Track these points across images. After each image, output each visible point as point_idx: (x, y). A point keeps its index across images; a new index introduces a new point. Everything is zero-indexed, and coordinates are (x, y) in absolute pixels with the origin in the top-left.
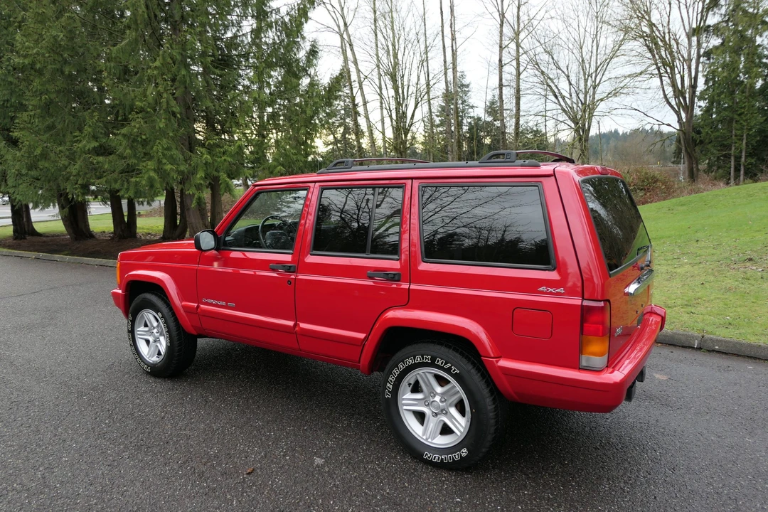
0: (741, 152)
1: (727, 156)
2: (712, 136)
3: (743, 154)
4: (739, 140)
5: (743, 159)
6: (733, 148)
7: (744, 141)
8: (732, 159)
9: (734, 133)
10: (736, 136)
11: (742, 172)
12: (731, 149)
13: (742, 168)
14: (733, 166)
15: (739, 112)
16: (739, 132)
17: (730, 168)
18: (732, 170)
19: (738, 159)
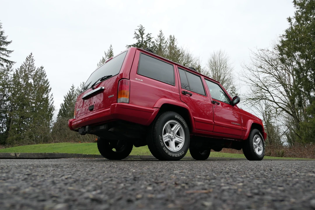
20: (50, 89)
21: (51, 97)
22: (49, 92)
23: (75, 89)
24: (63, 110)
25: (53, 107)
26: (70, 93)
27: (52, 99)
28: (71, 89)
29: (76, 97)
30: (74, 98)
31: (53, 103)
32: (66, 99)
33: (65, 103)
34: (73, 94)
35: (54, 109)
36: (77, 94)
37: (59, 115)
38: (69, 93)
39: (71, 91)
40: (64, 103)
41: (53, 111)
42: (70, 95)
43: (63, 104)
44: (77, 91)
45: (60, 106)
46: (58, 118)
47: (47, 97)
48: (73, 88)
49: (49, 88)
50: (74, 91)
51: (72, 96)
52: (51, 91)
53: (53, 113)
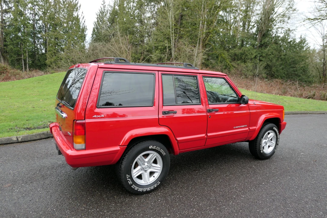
0: (26, 58)
1: (20, 59)
2: (14, 50)
3: (27, 59)
4: (25, 53)
5: (27, 61)
6: (23, 56)
7: (27, 54)
8: (23, 60)
9: (22, 49)
10: (23, 51)
11: (28, 67)
12: (22, 56)
13: (27, 64)
14: (23, 64)
15: (24, 41)
16: (24, 50)
17: (22, 64)
18: (23, 65)
19: (25, 61)
20: (80, 6)
21: (82, 15)
22: (79, 10)
23: (106, 4)
24: (96, 29)
25: (86, 26)
26: (102, 9)
27: (83, 17)
28: (102, 5)
29: (109, 14)
30: (106, 15)
31: (85, 22)
32: (98, 16)
33: (98, 21)
34: (104, 10)
35: (86, 28)
36: (109, 10)
37: (93, 35)
38: (100, 9)
39: (102, 6)
40: (96, 20)
41: (86, 30)
42: (102, 11)
43: (95, 22)
44: (108, 7)
45: (93, 24)
46: (92, 37)
47: (78, 16)
48: (104, 3)
49: (78, 5)
50: (105, 6)
51: (103, 13)
52: (81, 7)
53: (86, 34)
